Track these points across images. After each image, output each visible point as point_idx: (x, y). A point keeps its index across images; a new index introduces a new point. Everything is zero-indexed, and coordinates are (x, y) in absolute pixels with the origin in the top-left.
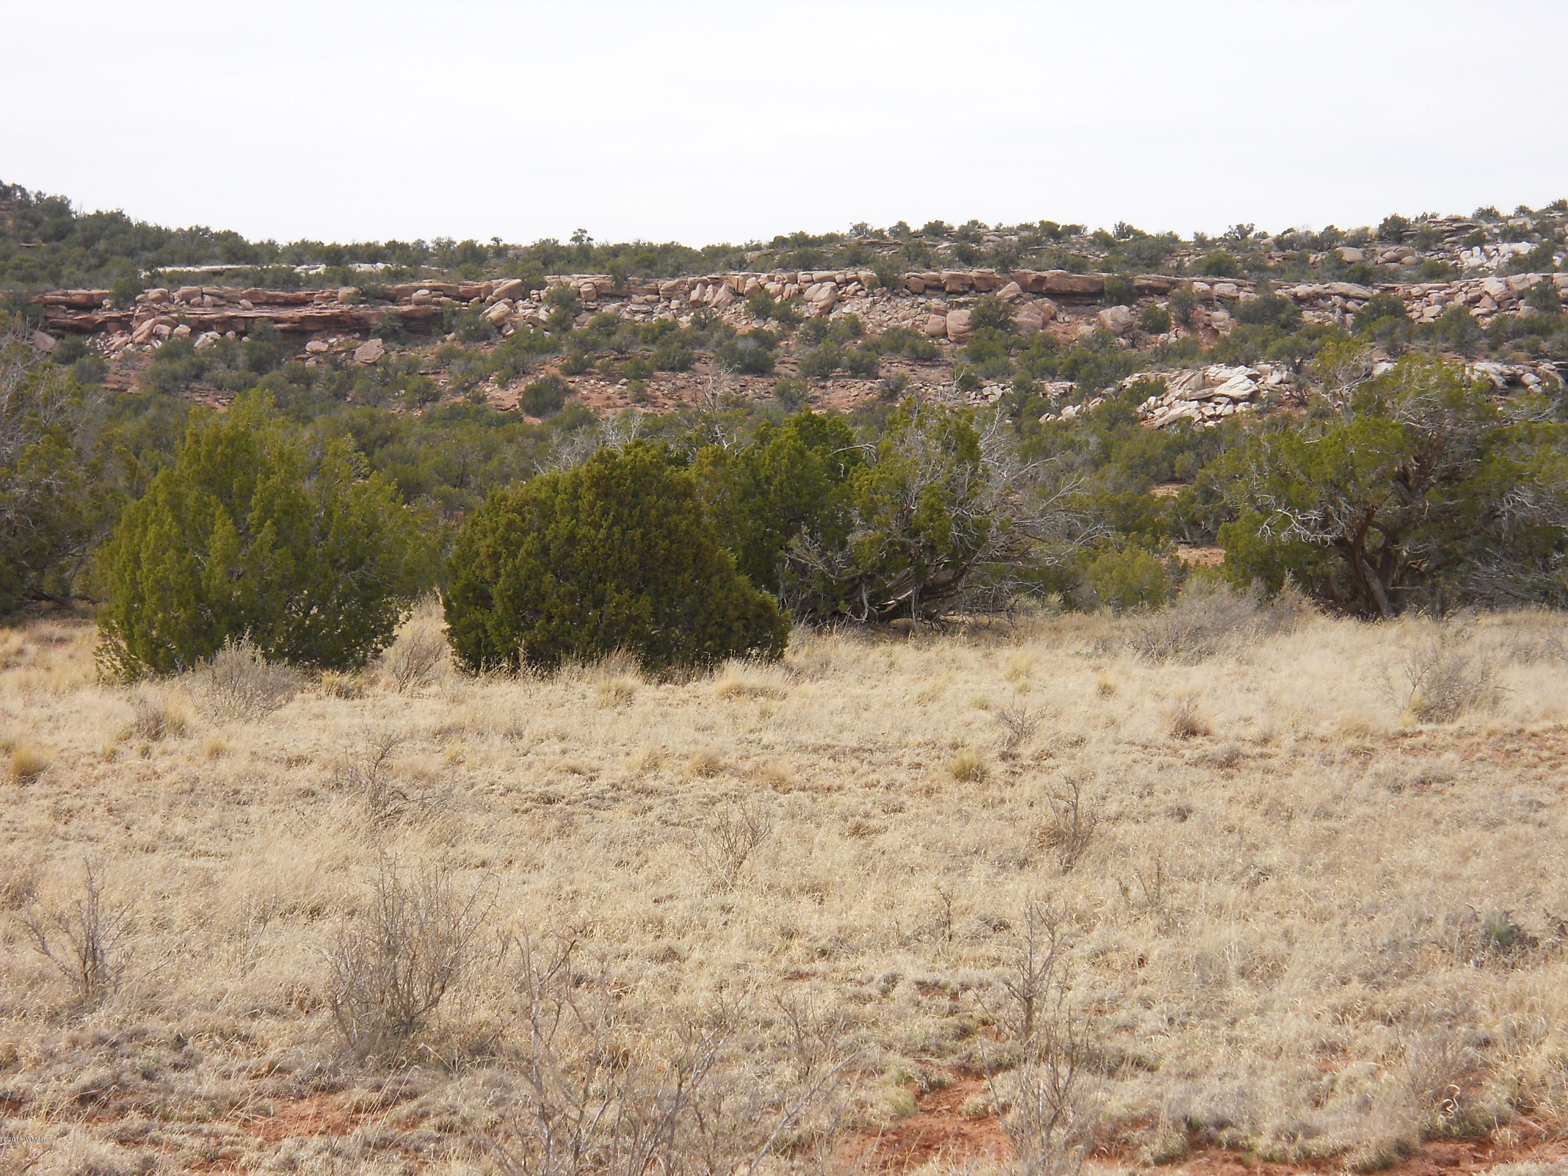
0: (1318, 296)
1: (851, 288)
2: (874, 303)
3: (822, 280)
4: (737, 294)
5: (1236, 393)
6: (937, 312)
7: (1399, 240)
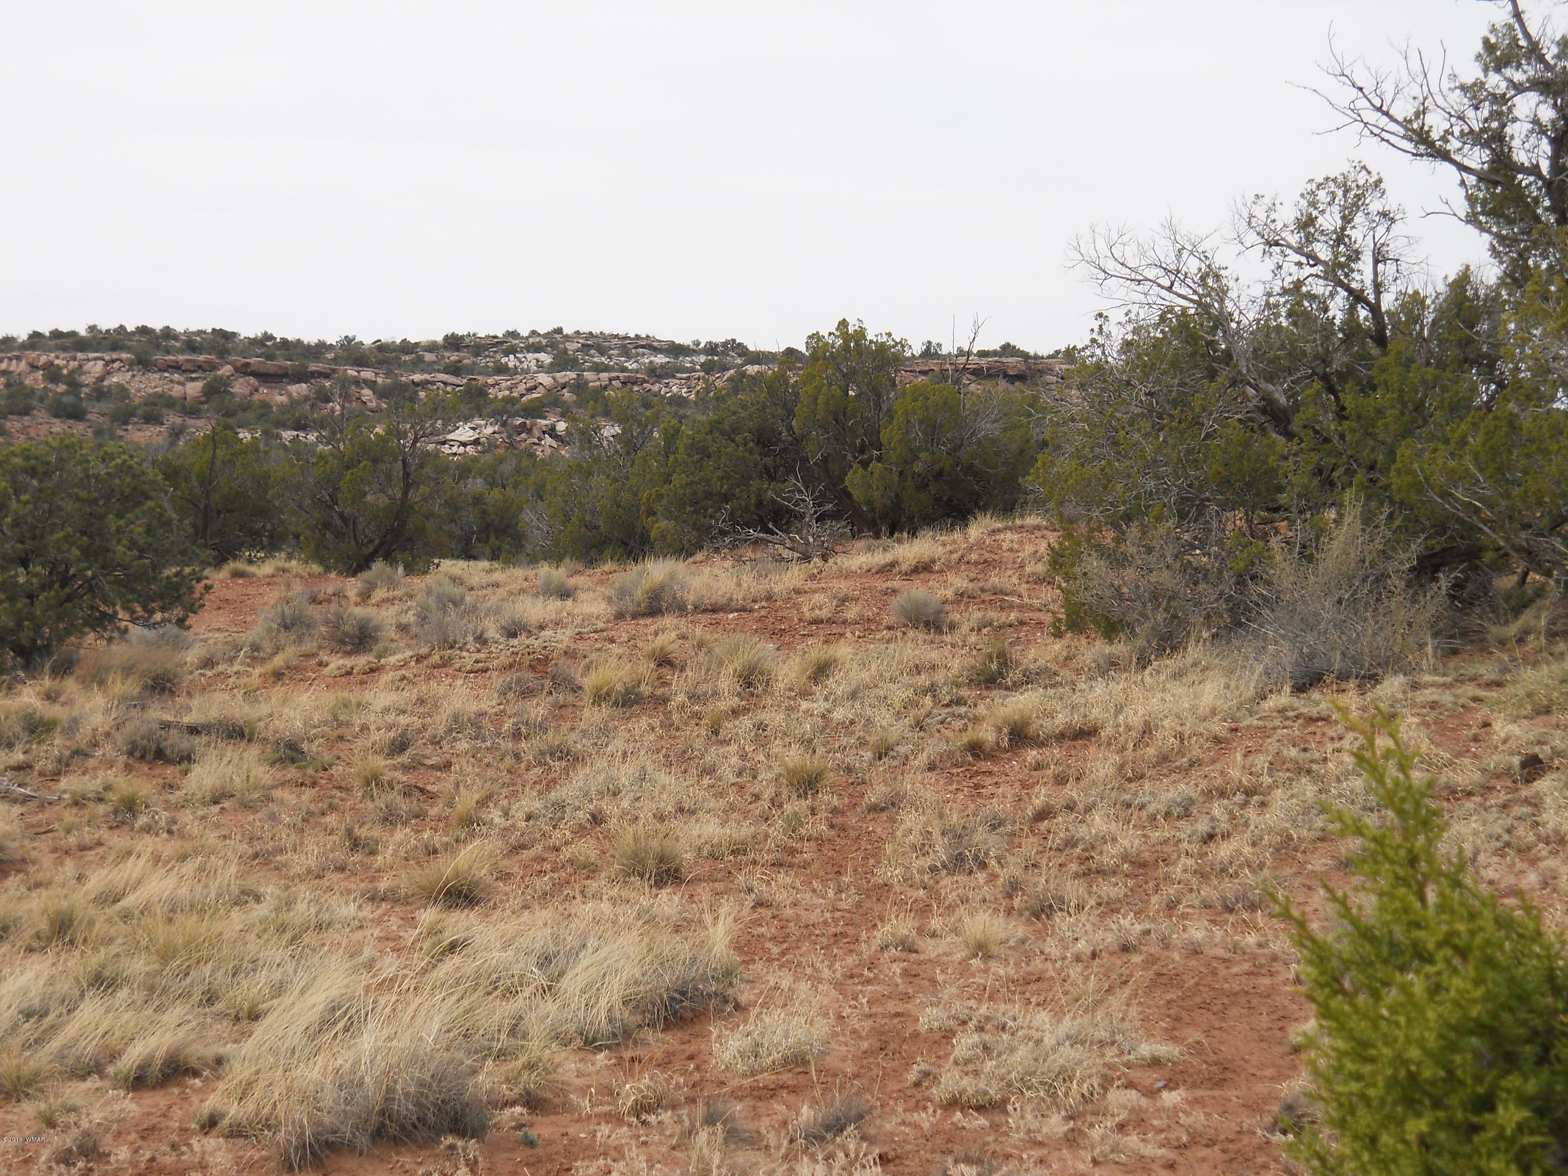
0: (427, 382)
1: (117, 365)
2: (134, 376)
3: (95, 359)
4: (34, 367)
5: (463, 439)
6: (179, 383)
7: (458, 349)
